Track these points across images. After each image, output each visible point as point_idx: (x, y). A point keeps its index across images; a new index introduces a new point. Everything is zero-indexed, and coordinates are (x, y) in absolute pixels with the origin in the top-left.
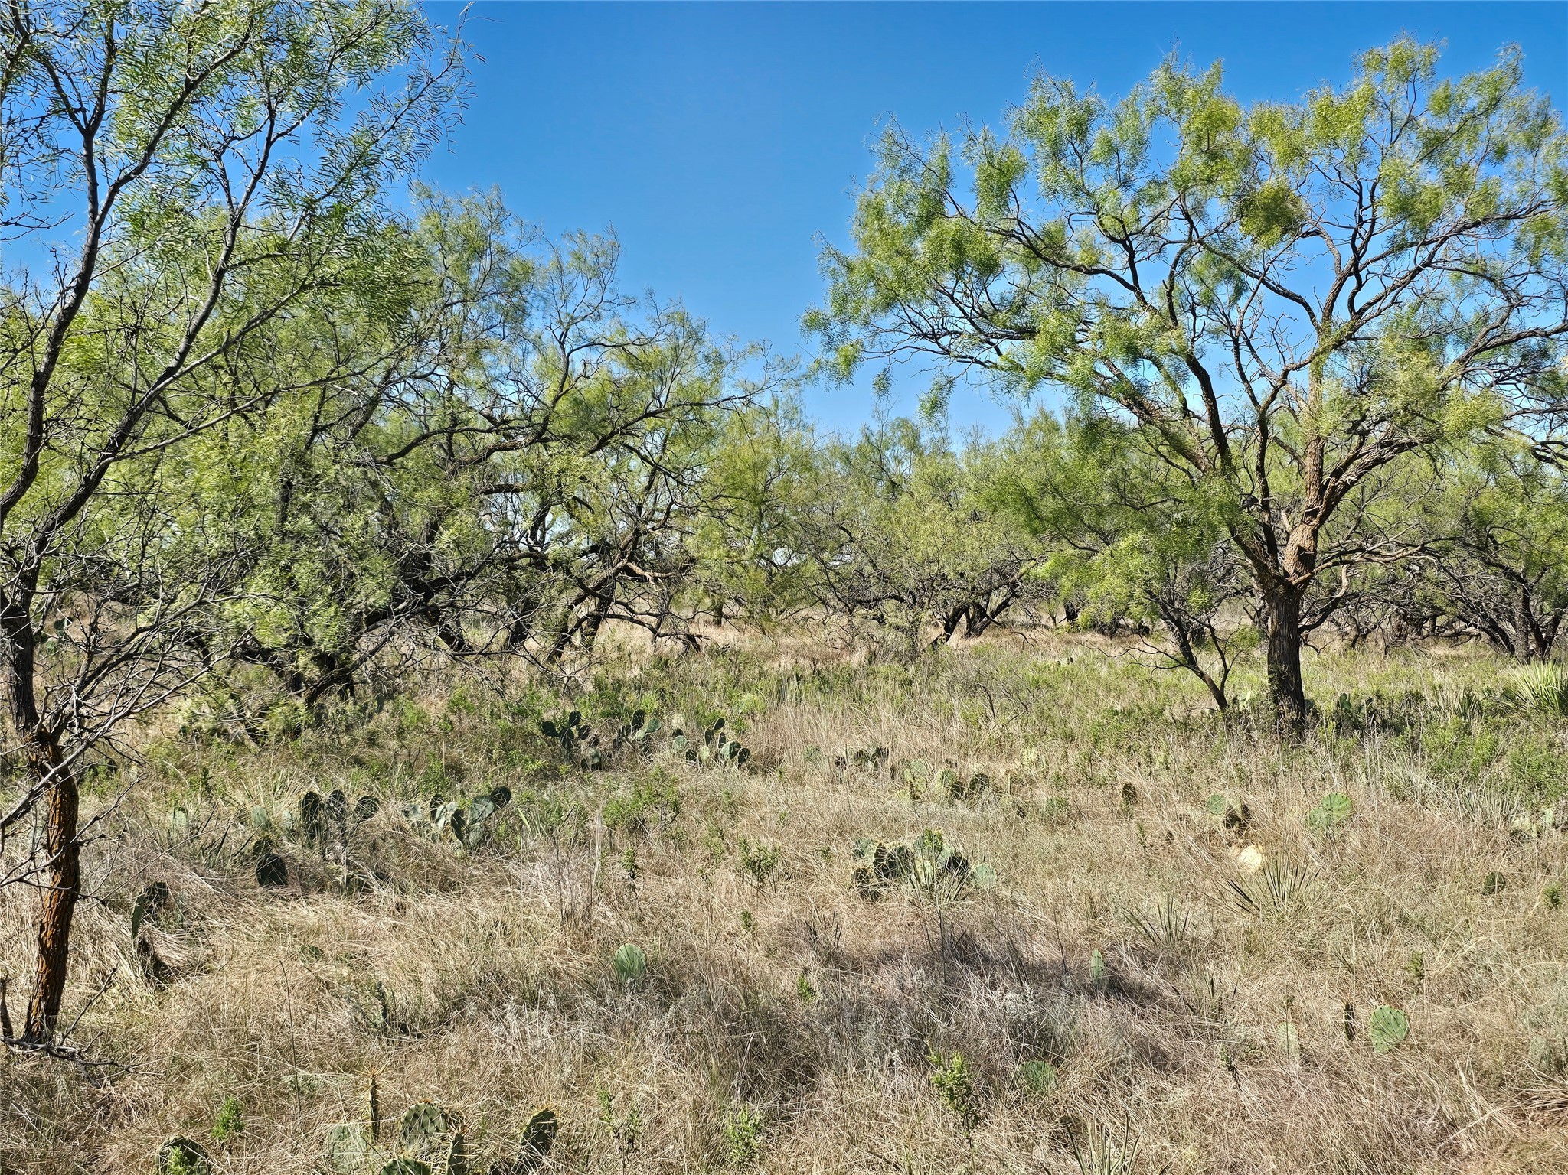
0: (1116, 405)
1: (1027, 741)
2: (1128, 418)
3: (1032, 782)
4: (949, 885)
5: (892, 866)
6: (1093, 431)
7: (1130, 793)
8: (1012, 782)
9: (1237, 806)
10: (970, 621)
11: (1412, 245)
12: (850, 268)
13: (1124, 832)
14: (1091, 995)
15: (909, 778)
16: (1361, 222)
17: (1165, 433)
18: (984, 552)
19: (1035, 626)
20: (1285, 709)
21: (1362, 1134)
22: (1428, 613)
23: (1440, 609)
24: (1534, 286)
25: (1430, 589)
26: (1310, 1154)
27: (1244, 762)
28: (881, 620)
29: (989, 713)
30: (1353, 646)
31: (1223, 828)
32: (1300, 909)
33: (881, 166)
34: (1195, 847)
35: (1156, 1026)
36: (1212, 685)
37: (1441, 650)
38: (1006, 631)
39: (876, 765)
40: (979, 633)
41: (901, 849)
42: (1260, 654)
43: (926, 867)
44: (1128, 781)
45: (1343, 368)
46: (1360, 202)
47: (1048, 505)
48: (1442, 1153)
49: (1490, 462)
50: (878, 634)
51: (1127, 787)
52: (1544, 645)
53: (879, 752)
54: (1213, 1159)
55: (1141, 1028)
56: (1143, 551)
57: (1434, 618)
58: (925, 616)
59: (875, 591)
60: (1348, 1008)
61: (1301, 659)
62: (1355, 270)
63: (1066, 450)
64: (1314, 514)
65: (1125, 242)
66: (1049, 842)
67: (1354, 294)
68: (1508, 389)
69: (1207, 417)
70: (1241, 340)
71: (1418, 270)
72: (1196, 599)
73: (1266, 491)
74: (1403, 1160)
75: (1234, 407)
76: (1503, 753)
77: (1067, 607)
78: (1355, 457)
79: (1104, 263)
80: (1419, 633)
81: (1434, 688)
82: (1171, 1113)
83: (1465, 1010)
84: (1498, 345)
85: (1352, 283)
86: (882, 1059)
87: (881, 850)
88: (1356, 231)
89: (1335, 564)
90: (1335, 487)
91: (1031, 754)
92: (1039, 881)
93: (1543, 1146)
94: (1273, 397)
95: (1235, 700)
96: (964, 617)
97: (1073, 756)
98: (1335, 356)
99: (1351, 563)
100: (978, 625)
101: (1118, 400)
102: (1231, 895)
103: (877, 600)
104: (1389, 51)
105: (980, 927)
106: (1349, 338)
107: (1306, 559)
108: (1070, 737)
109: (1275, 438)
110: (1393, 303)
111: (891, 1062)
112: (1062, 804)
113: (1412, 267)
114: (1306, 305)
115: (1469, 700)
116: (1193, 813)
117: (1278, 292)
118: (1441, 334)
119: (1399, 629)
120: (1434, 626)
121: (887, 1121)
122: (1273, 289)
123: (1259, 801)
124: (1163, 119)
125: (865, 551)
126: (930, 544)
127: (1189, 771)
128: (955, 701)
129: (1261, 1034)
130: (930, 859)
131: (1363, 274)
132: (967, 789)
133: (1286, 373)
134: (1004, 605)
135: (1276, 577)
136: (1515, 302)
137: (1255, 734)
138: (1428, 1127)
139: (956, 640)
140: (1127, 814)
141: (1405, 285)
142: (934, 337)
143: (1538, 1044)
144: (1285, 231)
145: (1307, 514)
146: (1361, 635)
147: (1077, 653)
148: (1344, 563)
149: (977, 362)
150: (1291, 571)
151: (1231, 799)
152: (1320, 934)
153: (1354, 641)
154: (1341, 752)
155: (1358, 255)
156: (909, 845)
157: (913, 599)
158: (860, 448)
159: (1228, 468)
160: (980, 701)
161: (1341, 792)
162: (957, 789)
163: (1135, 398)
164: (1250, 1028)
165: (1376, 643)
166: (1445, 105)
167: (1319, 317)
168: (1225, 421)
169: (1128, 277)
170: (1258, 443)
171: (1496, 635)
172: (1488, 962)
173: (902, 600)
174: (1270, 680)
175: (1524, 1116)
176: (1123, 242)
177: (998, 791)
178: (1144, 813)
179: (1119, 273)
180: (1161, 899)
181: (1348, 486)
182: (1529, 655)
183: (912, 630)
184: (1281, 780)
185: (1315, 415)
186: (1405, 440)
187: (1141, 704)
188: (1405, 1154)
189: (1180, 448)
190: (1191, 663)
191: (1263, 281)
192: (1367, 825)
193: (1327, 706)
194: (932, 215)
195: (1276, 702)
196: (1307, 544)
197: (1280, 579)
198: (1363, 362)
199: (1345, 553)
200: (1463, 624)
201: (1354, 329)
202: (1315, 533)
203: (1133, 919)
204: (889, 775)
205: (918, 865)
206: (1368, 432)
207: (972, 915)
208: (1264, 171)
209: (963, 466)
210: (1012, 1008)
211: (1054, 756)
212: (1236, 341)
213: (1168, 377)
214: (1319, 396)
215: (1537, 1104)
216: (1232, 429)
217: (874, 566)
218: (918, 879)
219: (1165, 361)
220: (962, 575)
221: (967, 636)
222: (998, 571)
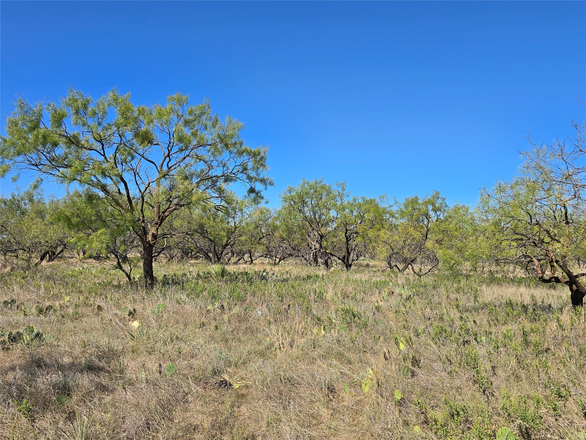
0: (99, 190)
1: (66, 294)
2: (102, 194)
3: (67, 307)
4: (36, 342)
5: (14, 339)
6: (91, 198)
7: (100, 308)
8: (60, 307)
9: (132, 309)
10: (50, 256)
11: (184, 150)
12: (5, 141)
13: (96, 320)
14: (81, 371)
15: (23, 309)
16: (170, 143)
17: (113, 199)
18: (55, 235)
19: (72, 258)
20: (148, 280)
21: (161, 401)
22: (190, 251)
23: (193, 250)
24: (215, 164)
25: (190, 245)
26: (146, 409)
27: (135, 296)
28: (17, 257)
29: (54, 286)
30: (169, 261)
31: (127, 316)
32: (149, 338)
33: (17, 110)
34: (118, 322)
35: (103, 379)
36: (127, 274)
37: (192, 261)
38: (63, 260)
39: (11, 305)
40: (53, 260)
41: (18, 332)
42: (141, 264)
43: (27, 338)
44: (99, 304)
45: (165, 184)
46: (170, 137)
47: (75, 220)
48: (184, 402)
49: (204, 209)
50: (15, 261)
51: (99, 306)
52: (219, 259)
53: (12, 301)
54: (117, 416)
55: (97, 380)
56: (106, 234)
57: (191, 252)
58: (33, 255)
59: (15, 247)
60: (160, 365)
61: (153, 265)
62: (169, 156)
63: (81, 203)
64: (157, 224)
65: (100, 141)
66: (72, 325)
67: (168, 162)
68: (209, 191)
69: (126, 195)
70: (136, 173)
71: (185, 158)
72: (123, 247)
73: (143, 217)
74: (173, 407)
75: (134, 192)
76: (206, 289)
77: (83, 251)
78: (169, 208)
79: (94, 148)
80: (187, 257)
81: (190, 272)
82: (105, 404)
83: (193, 361)
84: (207, 179)
85: (168, 159)
86: (6, 403)
87: (11, 333)
88: (169, 145)
89: (163, 238)
90: (163, 216)
91: (67, 298)
92: (68, 338)
93: (210, 396)
94: (146, 190)
95: (134, 278)
96: (48, 255)
97: (81, 298)
98: (163, 179)
99: (167, 238)
100: (53, 258)
101: (98, 188)
102: (129, 336)
103: (15, 250)
104: (175, 96)
105: (46, 355)
106: (167, 175)
107: (155, 236)
108: (81, 292)
109: (146, 202)
110: (179, 166)
111: (9, 403)
112: (77, 313)
113: (184, 157)
114: (155, 164)
115: (198, 275)
116: (119, 312)
117: (147, 160)
118: (192, 175)
119: (182, 256)
120: (191, 255)
121: (6, 423)
122: (146, 159)
123: (139, 307)
124: (112, 107)
125: (11, 234)
126: (35, 232)
127: (118, 300)
128: (42, 283)
129: (134, 376)
130: (29, 335)
131: (171, 157)
132: (44, 311)
133: (149, 183)
134: (62, 251)
135: (146, 242)
136: (210, 167)
137: (139, 288)
138: (180, 396)
139: (44, 263)
140: (98, 315)
141: (182, 161)
142: (36, 166)
143: (210, 368)
144: (148, 143)
145: (155, 224)
146: (172, 257)
147: (85, 266)
148: (165, 237)
149: (51, 174)
150: (150, 240)
151: (130, 308)
152: (154, 345)
153: (169, 260)
154: (163, 291)
155: (169, 153)
156: (21, 331)
157: (29, 250)
158: (10, 200)
159: (132, 210)
160: (51, 282)
161: (162, 303)
162: (41, 311)
163: (104, 188)
164: (131, 375)
165: (176, 260)
166: (191, 113)
167: (159, 168)
168: (131, 196)
169: (102, 153)
170: (141, 204)
171: (207, 257)
172: (199, 347)
173: (25, 250)
174: (144, 271)
175: (206, 388)
176: (100, 142)
177: (55, 311)
178: (103, 314)
179: (99, 151)
180: (106, 339)
181: (166, 217)
182: (215, 262)
183: (28, 260)
184: (146, 300)
185: (158, 196)
186: (182, 204)
187: (105, 281)
188: (174, 405)
189: (118, 204)
190: (121, 268)
191: (143, 157)
192: (169, 311)
193: (160, 278)
194: (35, 127)
195: (145, 278)
196: (155, 232)
197: (147, 243)
198: (171, 182)
199: (166, 235)
200: (199, 254)
201: (168, 172)
202: (157, 229)
203: (98, 347)
204: (16, 308)
205: (24, 337)
206: (172, 201)
207: (43, 351)
208: (142, 125)
209: (48, 207)
210: (54, 380)
211: (76, 298)
212: (135, 173)
213: (114, 183)
214: (159, 191)
215: (209, 384)
216: (134, 198)
217: (15, 239)
218: (24, 342)
219: (114, 178)
220: (47, 242)
221: (49, 261)
222: (60, 240)
